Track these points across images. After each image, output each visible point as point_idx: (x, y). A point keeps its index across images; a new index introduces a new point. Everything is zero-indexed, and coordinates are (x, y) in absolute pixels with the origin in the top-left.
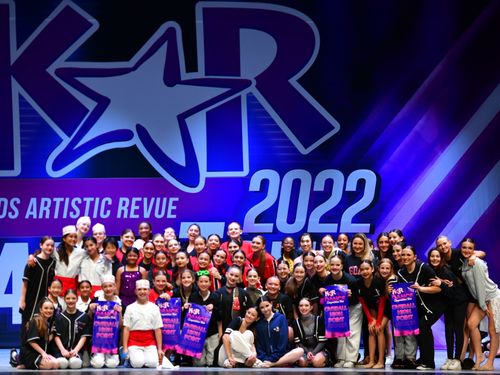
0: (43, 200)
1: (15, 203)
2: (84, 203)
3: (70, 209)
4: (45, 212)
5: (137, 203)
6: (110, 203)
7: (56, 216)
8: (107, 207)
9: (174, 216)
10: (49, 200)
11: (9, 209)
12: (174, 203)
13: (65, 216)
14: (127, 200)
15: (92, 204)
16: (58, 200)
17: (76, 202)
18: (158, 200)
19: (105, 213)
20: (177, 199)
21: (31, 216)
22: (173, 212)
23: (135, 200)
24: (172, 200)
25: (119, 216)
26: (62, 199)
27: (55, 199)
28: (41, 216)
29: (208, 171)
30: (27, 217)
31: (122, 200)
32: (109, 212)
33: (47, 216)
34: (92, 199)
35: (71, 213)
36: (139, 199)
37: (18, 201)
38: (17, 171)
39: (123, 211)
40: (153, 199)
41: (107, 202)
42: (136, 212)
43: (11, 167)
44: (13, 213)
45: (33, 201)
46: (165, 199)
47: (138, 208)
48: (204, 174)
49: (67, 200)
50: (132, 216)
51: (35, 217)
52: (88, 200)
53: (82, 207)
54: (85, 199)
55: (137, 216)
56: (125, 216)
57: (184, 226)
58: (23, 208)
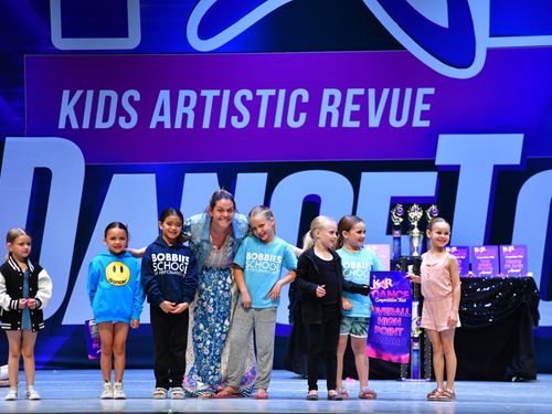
0: (183, 94)
1: (131, 99)
2: (258, 99)
3: (233, 111)
4: (185, 116)
5: (356, 99)
6: (306, 99)
7: (206, 124)
8: (300, 107)
9: (426, 124)
10: (193, 95)
11: (121, 111)
12: (426, 99)
13: (222, 124)
14: (337, 93)
15: (273, 101)
16: (210, 94)
17: (243, 98)
18: (396, 92)
19: (296, 118)
20: (431, 91)
21: (160, 124)
22: (424, 116)
23: (351, 93)
24: (421, 92)
25: (322, 123)
26: (217, 93)
27: (204, 93)
28: (178, 125)
29: (492, 35)
30: (153, 125)
31: (327, 93)
32: (303, 116)
33: (190, 125)
34: (273, 92)
35: (234, 119)
36: (361, 91)
37: (137, 97)
38: (133, 40)
39: (329, 115)
40: (386, 92)
41: (300, 97)
42: (354, 116)
43: (124, 33)
44: (128, 120)
45: (164, 95)
46: (409, 91)
47: (357, 108)
48: (484, 41)
49: (227, 93)
50: (347, 123)
51: (168, 125)
52: (265, 94)
53: (253, 106)
54: (259, 92)
55: (356, 124)
56: (334, 124)
57: (445, 141)
58: (145, 108)
